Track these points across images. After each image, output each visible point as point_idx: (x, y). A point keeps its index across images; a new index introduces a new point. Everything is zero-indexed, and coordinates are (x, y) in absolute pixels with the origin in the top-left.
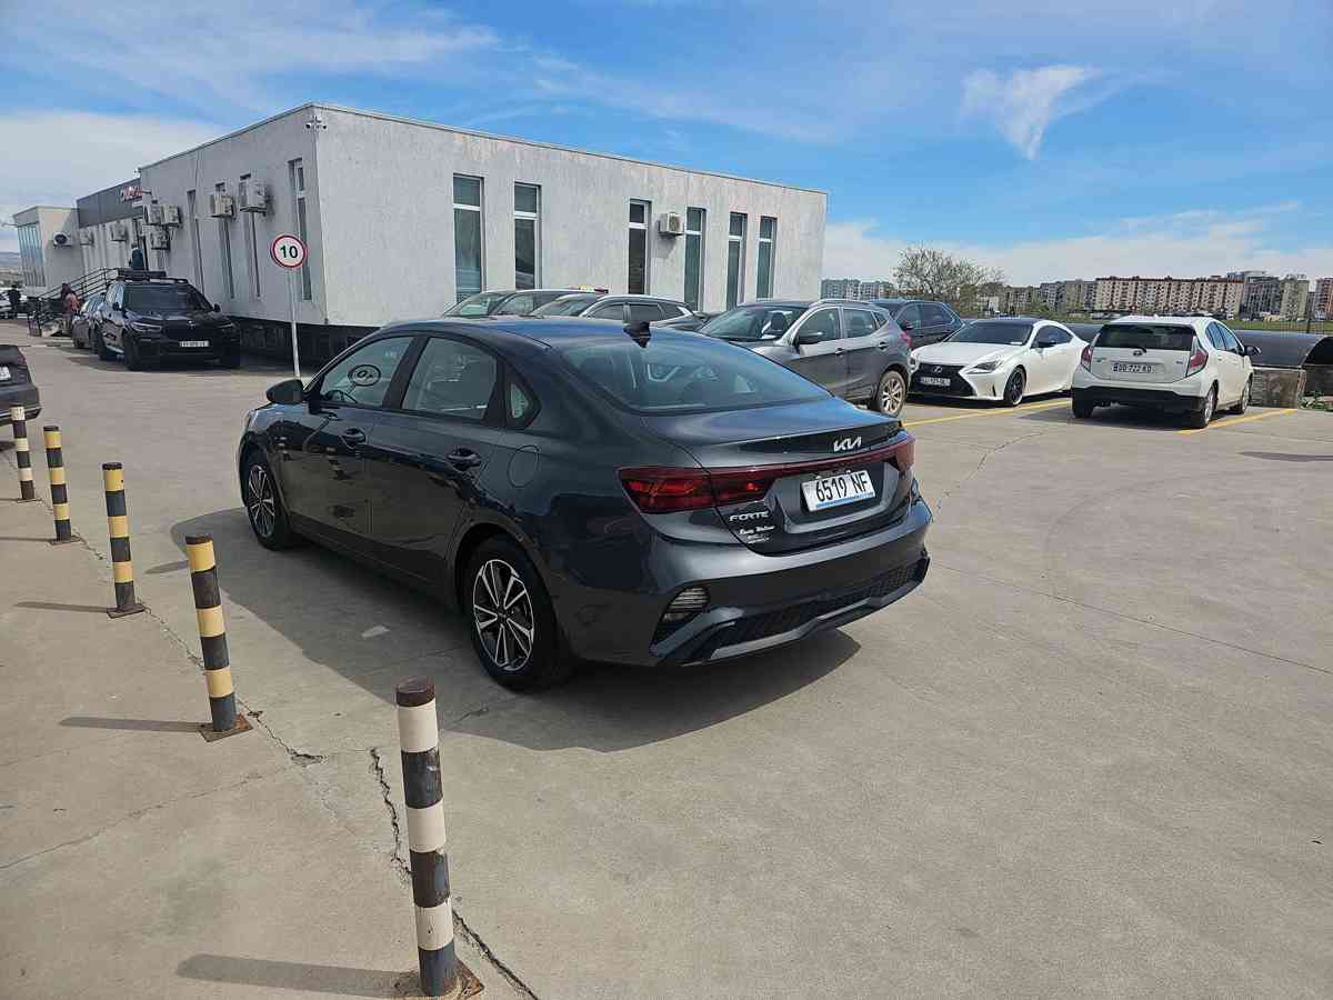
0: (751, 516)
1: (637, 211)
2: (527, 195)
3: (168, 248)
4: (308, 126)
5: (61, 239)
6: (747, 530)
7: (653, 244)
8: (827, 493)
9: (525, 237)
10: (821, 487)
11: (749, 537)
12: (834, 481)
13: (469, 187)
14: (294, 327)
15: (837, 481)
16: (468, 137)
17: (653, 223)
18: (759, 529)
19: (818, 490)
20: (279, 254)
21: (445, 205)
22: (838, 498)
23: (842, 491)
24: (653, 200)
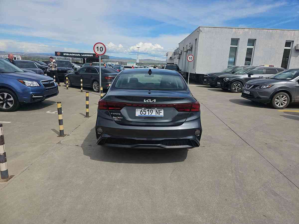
0: (116, 114)
1: (288, 44)
2: (252, 42)
3: (180, 59)
4: (198, 31)
5: (171, 58)
6: (115, 117)
7: (292, 53)
8: (145, 113)
9: (250, 52)
10: (143, 111)
11: (115, 119)
12: (148, 110)
13: (235, 41)
14: (189, 74)
15: (150, 111)
16: (237, 29)
17: (293, 47)
18: (118, 117)
19: (141, 111)
20: (188, 58)
21: (228, 45)
22: (148, 115)
23: (150, 113)
24: (294, 41)
